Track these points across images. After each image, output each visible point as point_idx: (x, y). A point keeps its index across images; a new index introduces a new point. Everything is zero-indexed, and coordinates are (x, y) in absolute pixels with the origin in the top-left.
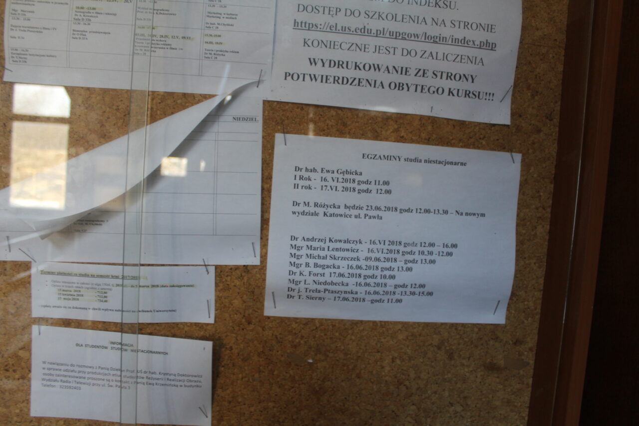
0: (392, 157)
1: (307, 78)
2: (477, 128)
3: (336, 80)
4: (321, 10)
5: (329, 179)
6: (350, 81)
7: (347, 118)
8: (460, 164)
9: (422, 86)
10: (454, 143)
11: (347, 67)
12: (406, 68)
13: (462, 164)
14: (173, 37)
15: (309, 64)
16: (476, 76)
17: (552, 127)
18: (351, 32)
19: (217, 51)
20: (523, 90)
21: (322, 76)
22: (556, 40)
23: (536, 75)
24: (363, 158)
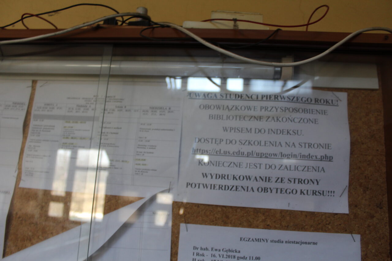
0: (261, 240)
1: (201, 186)
2: (324, 216)
3: (220, 187)
4: (210, 141)
5: (217, 255)
6: (230, 188)
7: (229, 212)
8: (312, 244)
9: (281, 189)
10: (307, 228)
11: (228, 178)
12: (269, 178)
13: (314, 243)
14: (117, 161)
15: (202, 177)
16: (320, 180)
17: (382, 213)
18: (230, 155)
19: (143, 170)
20: (357, 188)
21: (211, 185)
22: (378, 150)
23: (365, 176)
24: (241, 240)
